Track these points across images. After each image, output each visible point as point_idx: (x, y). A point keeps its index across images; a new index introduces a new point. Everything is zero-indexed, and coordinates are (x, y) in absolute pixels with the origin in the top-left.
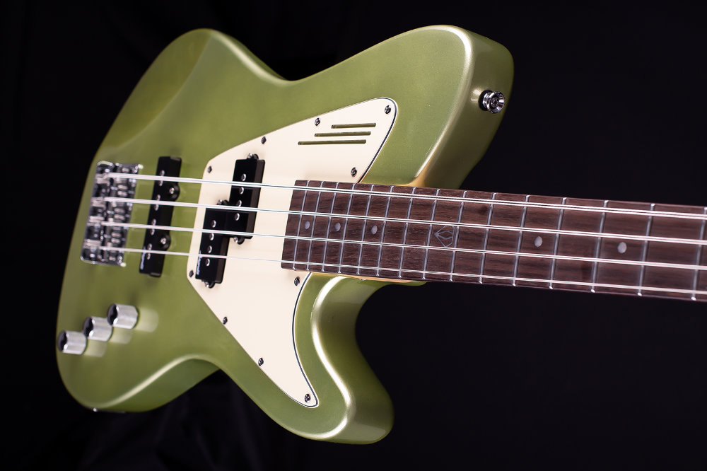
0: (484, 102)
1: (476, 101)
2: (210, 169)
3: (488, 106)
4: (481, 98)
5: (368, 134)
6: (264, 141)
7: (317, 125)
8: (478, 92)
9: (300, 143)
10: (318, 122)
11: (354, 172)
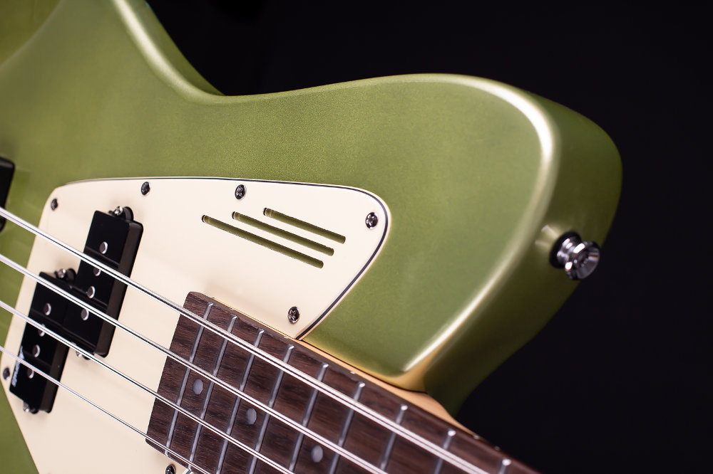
0: (560, 254)
1: (546, 246)
2: (55, 204)
3: (568, 266)
4: (558, 245)
5: (330, 251)
6: (146, 189)
7: (239, 197)
8: (553, 233)
9: (205, 218)
10: (241, 193)
11: (294, 314)
